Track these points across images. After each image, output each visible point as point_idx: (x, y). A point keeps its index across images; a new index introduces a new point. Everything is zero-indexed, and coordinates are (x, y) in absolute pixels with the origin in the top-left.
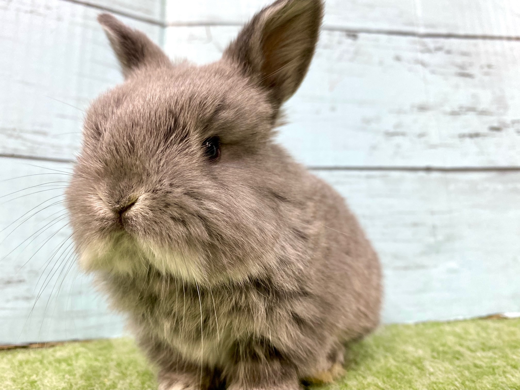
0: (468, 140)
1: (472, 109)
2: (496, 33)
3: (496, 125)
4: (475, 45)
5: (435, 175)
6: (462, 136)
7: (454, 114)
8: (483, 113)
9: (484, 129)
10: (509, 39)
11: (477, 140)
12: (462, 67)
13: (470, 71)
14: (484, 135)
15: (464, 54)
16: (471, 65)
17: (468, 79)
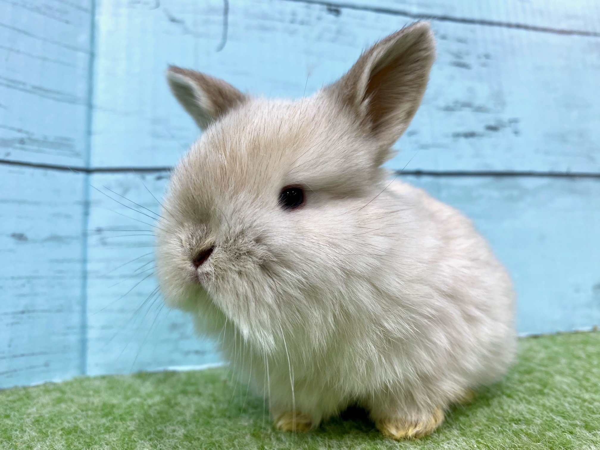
0: (463, 140)
1: (467, 105)
2: (495, 18)
3: (492, 123)
4: (472, 31)
5: (426, 180)
6: (457, 135)
7: (448, 109)
8: (479, 109)
9: (479, 128)
10: (509, 26)
11: (471, 140)
12: (458, 55)
13: (466, 60)
14: (480, 135)
15: (460, 40)
16: (468, 53)
17: (463, 70)
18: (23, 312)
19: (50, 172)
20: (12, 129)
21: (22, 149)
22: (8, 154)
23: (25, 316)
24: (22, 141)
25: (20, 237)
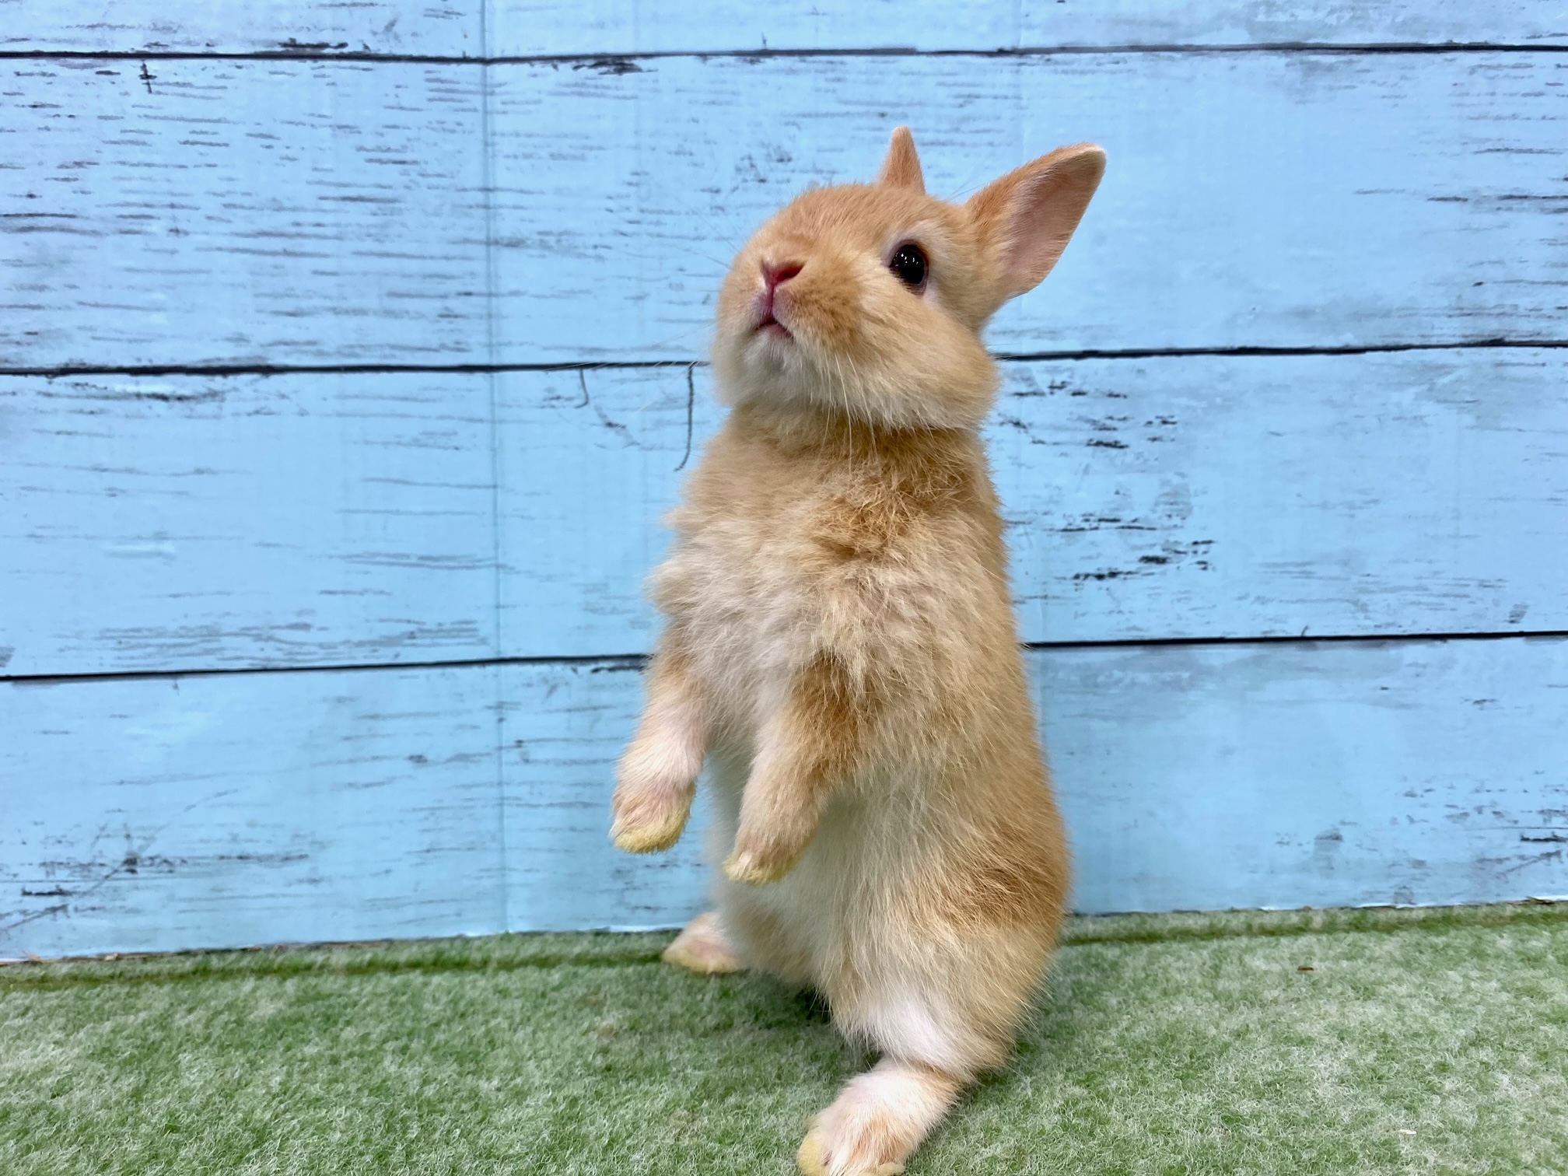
0: (1093, 585)
3: (1157, 552)
4: (1141, 371)
9: (1126, 561)
11: (1108, 583)
13: (1121, 434)
14: (1129, 574)
18: (428, 851)
19: (449, 670)
20: (399, 621)
21: (414, 645)
22: (397, 656)
23: (430, 855)
24: (412, 636)
25: (419, 759)
